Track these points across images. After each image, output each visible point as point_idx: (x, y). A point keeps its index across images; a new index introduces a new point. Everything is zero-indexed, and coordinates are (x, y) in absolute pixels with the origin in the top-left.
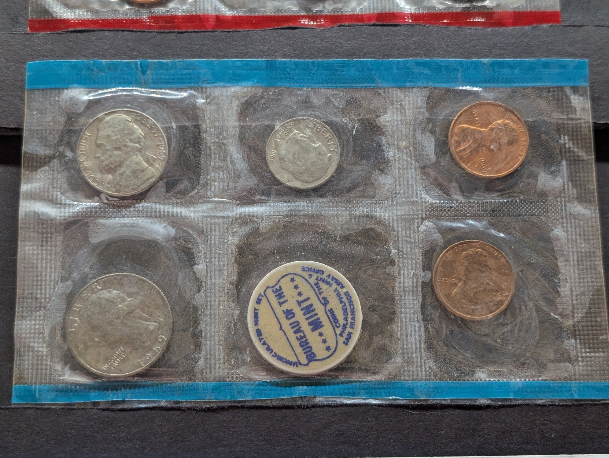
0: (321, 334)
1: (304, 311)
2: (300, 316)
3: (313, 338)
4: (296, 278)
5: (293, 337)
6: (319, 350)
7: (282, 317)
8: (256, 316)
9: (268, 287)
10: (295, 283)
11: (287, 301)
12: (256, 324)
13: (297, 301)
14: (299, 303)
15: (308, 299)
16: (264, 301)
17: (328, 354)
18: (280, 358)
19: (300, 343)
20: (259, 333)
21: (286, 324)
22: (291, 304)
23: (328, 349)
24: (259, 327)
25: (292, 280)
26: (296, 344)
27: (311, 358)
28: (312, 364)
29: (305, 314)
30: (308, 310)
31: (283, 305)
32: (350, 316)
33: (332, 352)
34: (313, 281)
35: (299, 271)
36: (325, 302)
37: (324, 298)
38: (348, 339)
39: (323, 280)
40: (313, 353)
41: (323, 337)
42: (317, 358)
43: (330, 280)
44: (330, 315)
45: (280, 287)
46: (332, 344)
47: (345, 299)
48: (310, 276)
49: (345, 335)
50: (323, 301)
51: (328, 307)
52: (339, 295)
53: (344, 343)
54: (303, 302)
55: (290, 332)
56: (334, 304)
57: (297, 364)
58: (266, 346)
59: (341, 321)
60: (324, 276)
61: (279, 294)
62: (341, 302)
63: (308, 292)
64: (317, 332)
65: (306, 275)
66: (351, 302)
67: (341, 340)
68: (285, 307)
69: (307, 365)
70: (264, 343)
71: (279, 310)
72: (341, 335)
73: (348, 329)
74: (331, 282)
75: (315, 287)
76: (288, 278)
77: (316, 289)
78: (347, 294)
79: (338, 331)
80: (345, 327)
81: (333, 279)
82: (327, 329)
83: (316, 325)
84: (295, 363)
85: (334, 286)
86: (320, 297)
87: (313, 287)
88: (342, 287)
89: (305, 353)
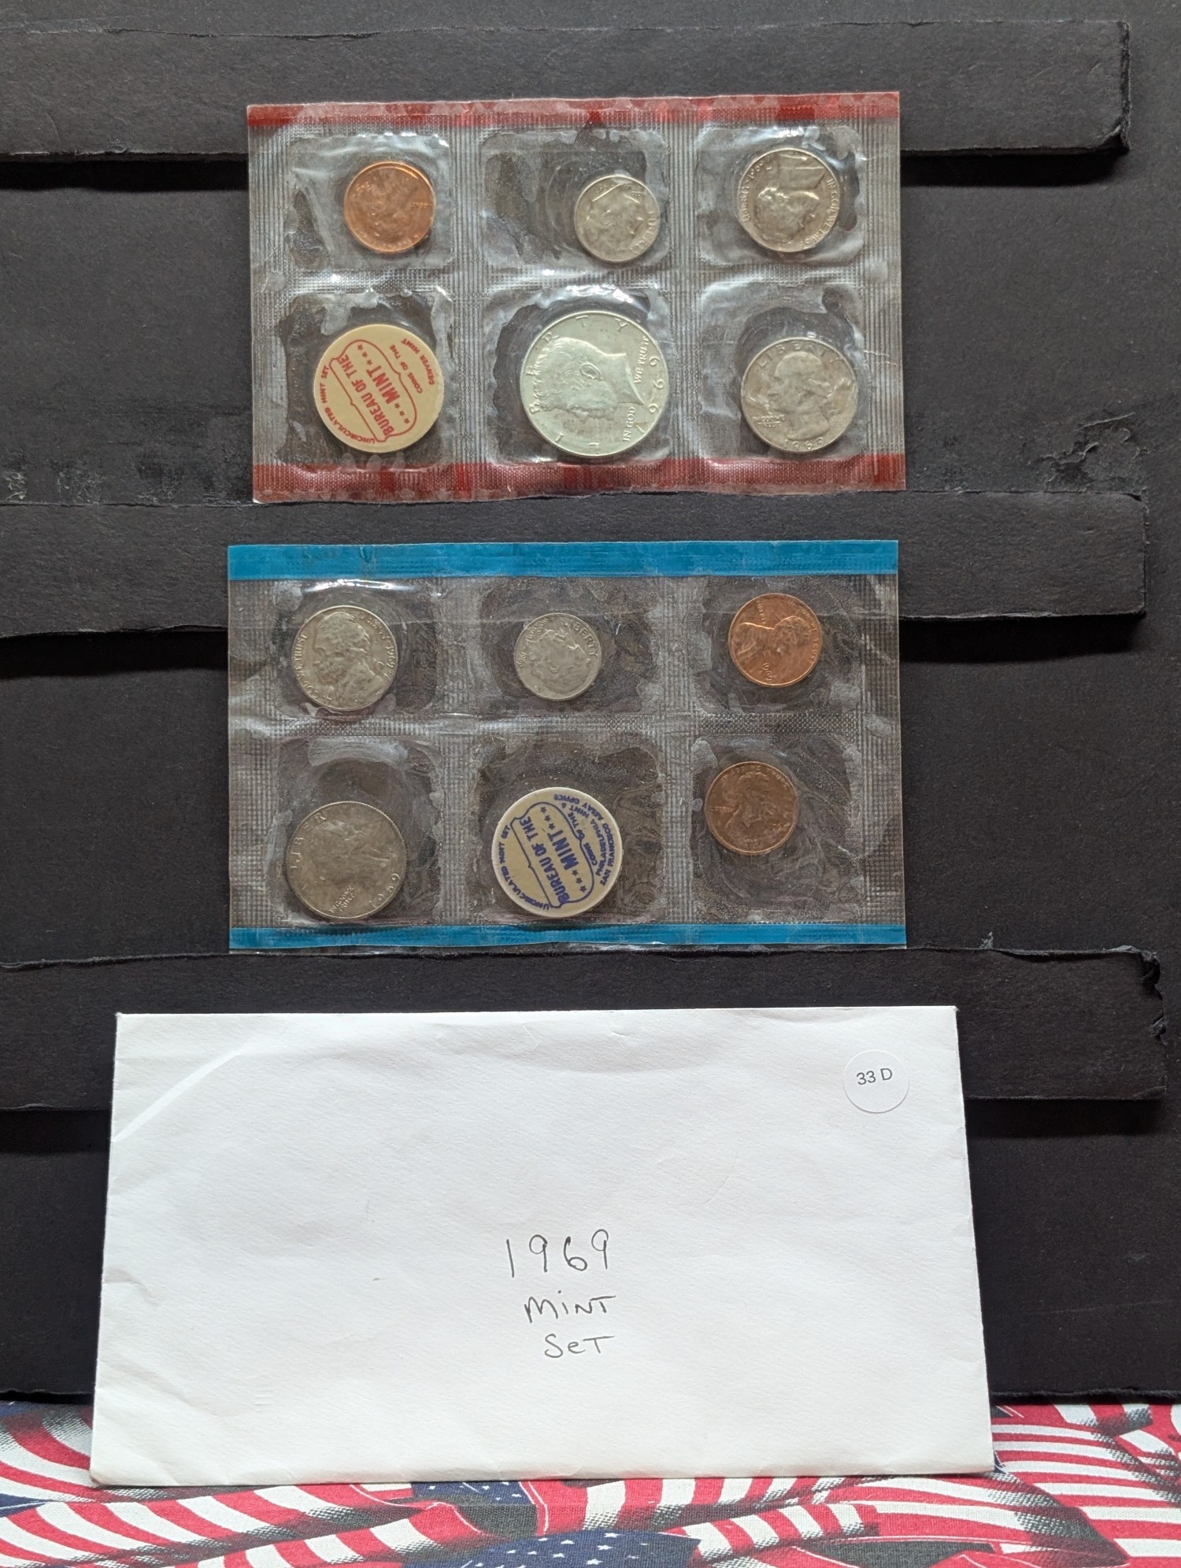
0: (575, 873)
1: (555, 847)
2: (551, 852)
3: (566, 877)
4: (547, 807)
5: (543, 876)
6: (573, 891)
7: (531, 853)
8: (501, 851)
9: (515, 819)
10: (547, 814)
11: (536, 834)
12: (502, 860)
13: (549, 834)
14: (551, 837)
15: (561, 832)
16: (511, 834)
17: (582, 894)
18: (529, 900)
19: (551, 884)
20: (505, 871)
21: (535, 861)
22: (542, 839)
23: (583, 889)
24: (505, 864)
25: (543, 810)
26: (547, 883)
27: (564, 899)
28: (565, 906)
29: (557, 850)
30: (561, 845)
31: (532, 840)
32: (608, 852)
33: (587, 892)
34: (567, 811)
35: (551, 800)
36: (580, 836)
37: (580, 832)
38: (605, 878)
39: (578, 810)
40: (566, 894)
41: (578, 876)
42: (570, 900)
43: (586, 810)
44: (586, 851)
45: (529, 818)
46: (587, 883)
47: (603, 832)
48: (564, 805)
49: (602, 874)
50: (578, 835)
51: (584, 842)
52: (596, 827)
53: (601, 882)
54: (555, 835)
55: (540, 871)
56: (591, 838)
57: (548, 906)
58: (513, 886)
59: (599, 858)
60: (580, 806)
61: (528, 826)
62: (599, 836)
63: (560, 824)
64: (571, 870)
65: (558, 804)
66: (610, 837)
67: (598, 879)
68: (534, 841)
69: (559, 907)
70: (511, 883)
71: (528, 845)
72: (598, 873)
73: (606, 867)
74: (588, 812)
75: (569, 818)
76: (538, 808)
77: (571, 821)
78: (606, 826)
79: (595, 868)
80: (602, 864)
81: (590, 808)
82: (582, 867)
83: (570, 862)
84: (546, 905)
85: (591, 817)
86: (575, 830)
87: (565, 818)
88: (601, 818)
89: (557, 894)
